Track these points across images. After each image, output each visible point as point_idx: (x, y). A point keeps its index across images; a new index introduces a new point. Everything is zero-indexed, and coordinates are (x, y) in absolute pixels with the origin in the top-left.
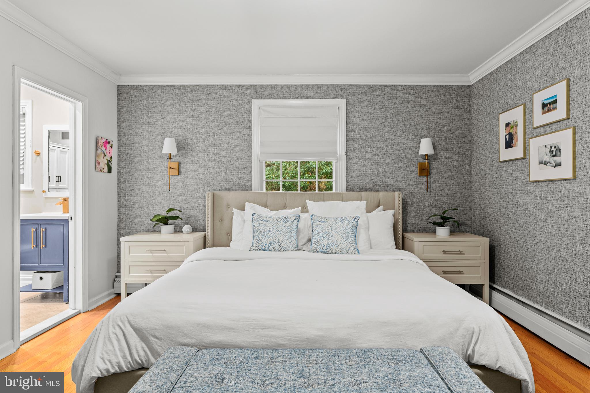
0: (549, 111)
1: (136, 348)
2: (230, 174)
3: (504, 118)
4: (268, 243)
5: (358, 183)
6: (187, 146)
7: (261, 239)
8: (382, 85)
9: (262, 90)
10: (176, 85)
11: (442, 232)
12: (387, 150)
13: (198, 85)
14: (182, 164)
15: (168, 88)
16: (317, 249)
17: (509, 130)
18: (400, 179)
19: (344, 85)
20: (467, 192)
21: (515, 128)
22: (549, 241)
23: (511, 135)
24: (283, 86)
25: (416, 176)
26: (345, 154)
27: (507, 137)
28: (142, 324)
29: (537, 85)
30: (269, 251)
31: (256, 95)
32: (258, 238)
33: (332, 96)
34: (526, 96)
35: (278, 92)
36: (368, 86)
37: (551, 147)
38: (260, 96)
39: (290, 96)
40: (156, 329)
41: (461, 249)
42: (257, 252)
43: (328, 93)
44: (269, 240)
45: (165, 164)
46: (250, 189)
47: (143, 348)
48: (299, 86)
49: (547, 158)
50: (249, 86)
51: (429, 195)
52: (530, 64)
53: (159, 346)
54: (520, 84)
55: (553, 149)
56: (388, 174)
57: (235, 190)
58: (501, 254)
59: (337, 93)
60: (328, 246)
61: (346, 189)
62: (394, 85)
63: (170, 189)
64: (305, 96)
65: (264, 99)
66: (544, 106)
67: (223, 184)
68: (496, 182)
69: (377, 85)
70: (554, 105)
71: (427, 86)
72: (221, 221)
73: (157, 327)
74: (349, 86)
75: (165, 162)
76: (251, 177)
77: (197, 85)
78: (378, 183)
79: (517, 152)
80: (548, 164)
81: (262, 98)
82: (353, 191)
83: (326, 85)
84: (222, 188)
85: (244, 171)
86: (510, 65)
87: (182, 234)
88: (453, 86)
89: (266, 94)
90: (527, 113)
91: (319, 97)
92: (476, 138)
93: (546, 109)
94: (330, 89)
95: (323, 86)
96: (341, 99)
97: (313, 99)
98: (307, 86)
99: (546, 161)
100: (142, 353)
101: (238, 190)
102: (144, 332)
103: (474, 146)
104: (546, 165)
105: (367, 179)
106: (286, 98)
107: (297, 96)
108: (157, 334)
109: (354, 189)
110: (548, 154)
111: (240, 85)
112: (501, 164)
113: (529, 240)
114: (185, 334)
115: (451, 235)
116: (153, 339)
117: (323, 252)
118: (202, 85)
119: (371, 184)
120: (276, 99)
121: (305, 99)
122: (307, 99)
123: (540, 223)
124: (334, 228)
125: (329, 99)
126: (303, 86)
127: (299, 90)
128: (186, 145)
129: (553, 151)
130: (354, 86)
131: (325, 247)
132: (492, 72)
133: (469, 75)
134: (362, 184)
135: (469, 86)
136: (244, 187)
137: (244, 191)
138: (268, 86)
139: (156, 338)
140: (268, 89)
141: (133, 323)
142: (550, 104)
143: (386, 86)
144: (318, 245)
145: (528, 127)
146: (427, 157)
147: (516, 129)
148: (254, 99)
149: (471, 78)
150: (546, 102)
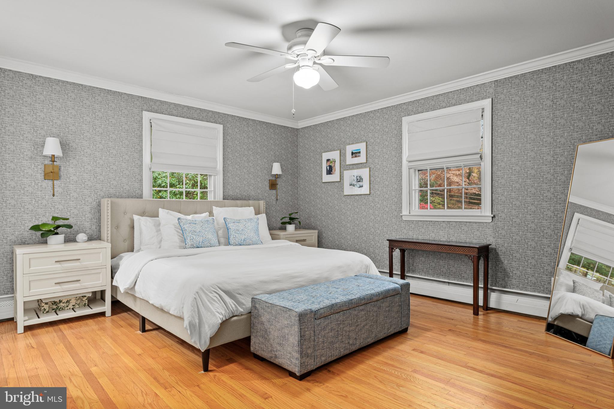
0: (356, 157)
1: (230, 303)
2: (120, 181)
3: (326, 156)
4: (201, 241)
5: (231, 193)
6: (69, 149)
7: (194, 238)
8: (247, 119)
9: (152, 103)
10: (53, 79)
11: (291, 228)
12: (250, 169)
13: (82, 85)
14: (62, 168)
15: (42, 81)
16: (237, 243)
17: (329, 163)
18: (259, 191)
19: (221, 113)
20: (296, 202)
21: (333, 163)
22: (355, 228)
23: (330, 167)
24: (172, 103)
25: (268, 189)
26: (222, 169)
27: (328, 168)
28: (228, 287)
29: (348, 141)
30: (201, 247)
31: (145, 108)
32: (191, 238)
33: (211, 120)
34: (341, 145)
35: (167, 108)
36: (238, 117)
37: (357, 177)
38: (150, 108)
39: (178, 114)
40: (239, 289)
41: (304, 238)
42: (192, 249)
43: (209, 117)
44: (201, 238)
45: (39, 167)
46: (141, 197)
47: (232, 302)
48: (185, 106)
49: (355, 183)
50: (139, 97)
51: (275, 204)
52: (343, 128)
53: (243, 299)
54: (336, 137)
55: (358, 178)
56: (251, 187)
57: (125, 198)
58: (323, 240)
59: (216, 119)
60: (244, 240)
61: (223, 198)
62: (255, 120)
63: (54, 195)
64: (190, 116)
65: (154, 112)
66: (353, 153)
67: (112, 191)
68: (319, 195)
69: (243, 118)
70: (359, 154)
71: (274, 125)
72: (116, 228)
73: (238, 288)
74: (224, 114)
75: (38, 164)
76: (142, 185)
77: (80, 84)
78: (245, 194)
79: (335, 177)
80: (355, 186)
81: (151, 111)
82: (228, 199)
83: (208, 110)
84: (111, 195)
85: (134, 179)
86: (330, 124)
87: (76, 243)
88: (288, 127)
89: (156, 108)
90: (342, 155)
91: (202, 119)
92: (302, 165)
93: (354, 155)
94: (210, 114)
95: (205, 110)
96: (219, 124)
97: (197, 120)
98: (192, 108)
99: (354, 184)
100: (233, 306)
101: (128, 197)
102: (232, 292)
103: (300, 170)
104: (354, 186)
105: (237, 191)
106: (174, 115)
107: (183, 115)
108: (240, 292)
109: (228, 198)
110: (355, 180)
111: (129, 94)
112: (323, 184)
113: (343, 229)
114: (256, 288)
115: (295, 230)
116: (237, 295)
117: (240, 245)
118: (87, 86)
119: (240, 194)
120: (165, 114)
121: (190, 119)
122: (192, 119)
123: (350, 219)
124: (247, 227)
125: (209, 122)
126: (189, 108)
127: (185, 110)
128: (67, 147)
129: (358, 179)
130: (228, 115)
131: (242, 241)
132: (316, 125)
133: (298, 122)
134: (233, 194)
135: (297, 129)
136: (134, 194)
137: (135, 198)
138: (158, 101)
139: (240, 294)
140: (158, 103)
141: (223, 288)
142: (356, 153)
143: (250, 119)
144: (237, 240)
145: (342, 164)
146: (277, 176)
147: (335, 164)
148: (144, 110)
149: (299, 124)
150: (354, 152)
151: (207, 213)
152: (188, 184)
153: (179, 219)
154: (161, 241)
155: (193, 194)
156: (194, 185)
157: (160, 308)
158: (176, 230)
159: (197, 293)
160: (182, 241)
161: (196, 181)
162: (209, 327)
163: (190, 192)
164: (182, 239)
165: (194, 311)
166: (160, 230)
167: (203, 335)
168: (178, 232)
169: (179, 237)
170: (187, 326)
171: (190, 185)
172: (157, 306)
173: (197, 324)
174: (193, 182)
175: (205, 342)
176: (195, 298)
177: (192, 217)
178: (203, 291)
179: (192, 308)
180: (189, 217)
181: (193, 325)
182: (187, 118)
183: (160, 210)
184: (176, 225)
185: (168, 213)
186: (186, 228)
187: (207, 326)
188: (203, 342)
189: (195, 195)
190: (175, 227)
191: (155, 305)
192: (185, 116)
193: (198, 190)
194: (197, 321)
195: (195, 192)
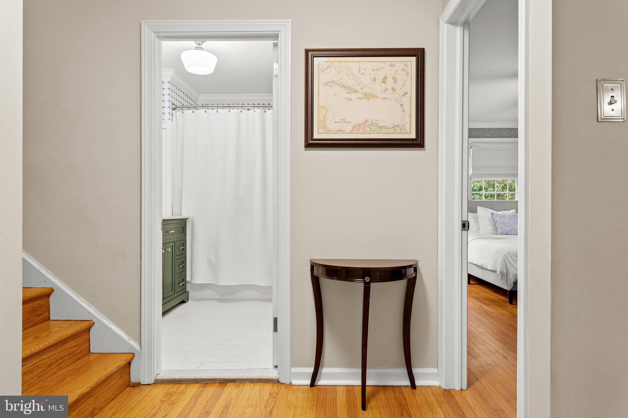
151: (515, 210)
152: (498, 187)
153: (492, 214)
154: (479, 229)
155: (503, 196)
156: (504, 188)
157: (481, 266)
158: (489, 222)
159: (505, 255)
160: (495, 230)
161: (506, 183)
162: (513, 275)
163: (500, 194)
164: (494, 228)
165: (503, 266)
166: (478, 222)
167: (509, 280)
168: (491, 223)
169: (492, 227)
170: (499, 273)
171: (500, 188)
172: (479, 265)
173: (505, 273)
174: (503, 185)
175: (510, 284)
176: (504, 259)
177: (502, 212)
178: (509, 255)
179: (502, 264)
180: (500, 213)
181: (502, 273)
182: (499, 137)
183: (478, 207)
184: (490, 218)
185: (484, 209)
186: (497, 220)
187: (511, 275)
188: (509, 284)
189: (504, 197)
190: (489, 220)
191: (477, 264)
192: (497, 136)
193: (507, 192)
194: (505, 271)
195: (504, 194)
